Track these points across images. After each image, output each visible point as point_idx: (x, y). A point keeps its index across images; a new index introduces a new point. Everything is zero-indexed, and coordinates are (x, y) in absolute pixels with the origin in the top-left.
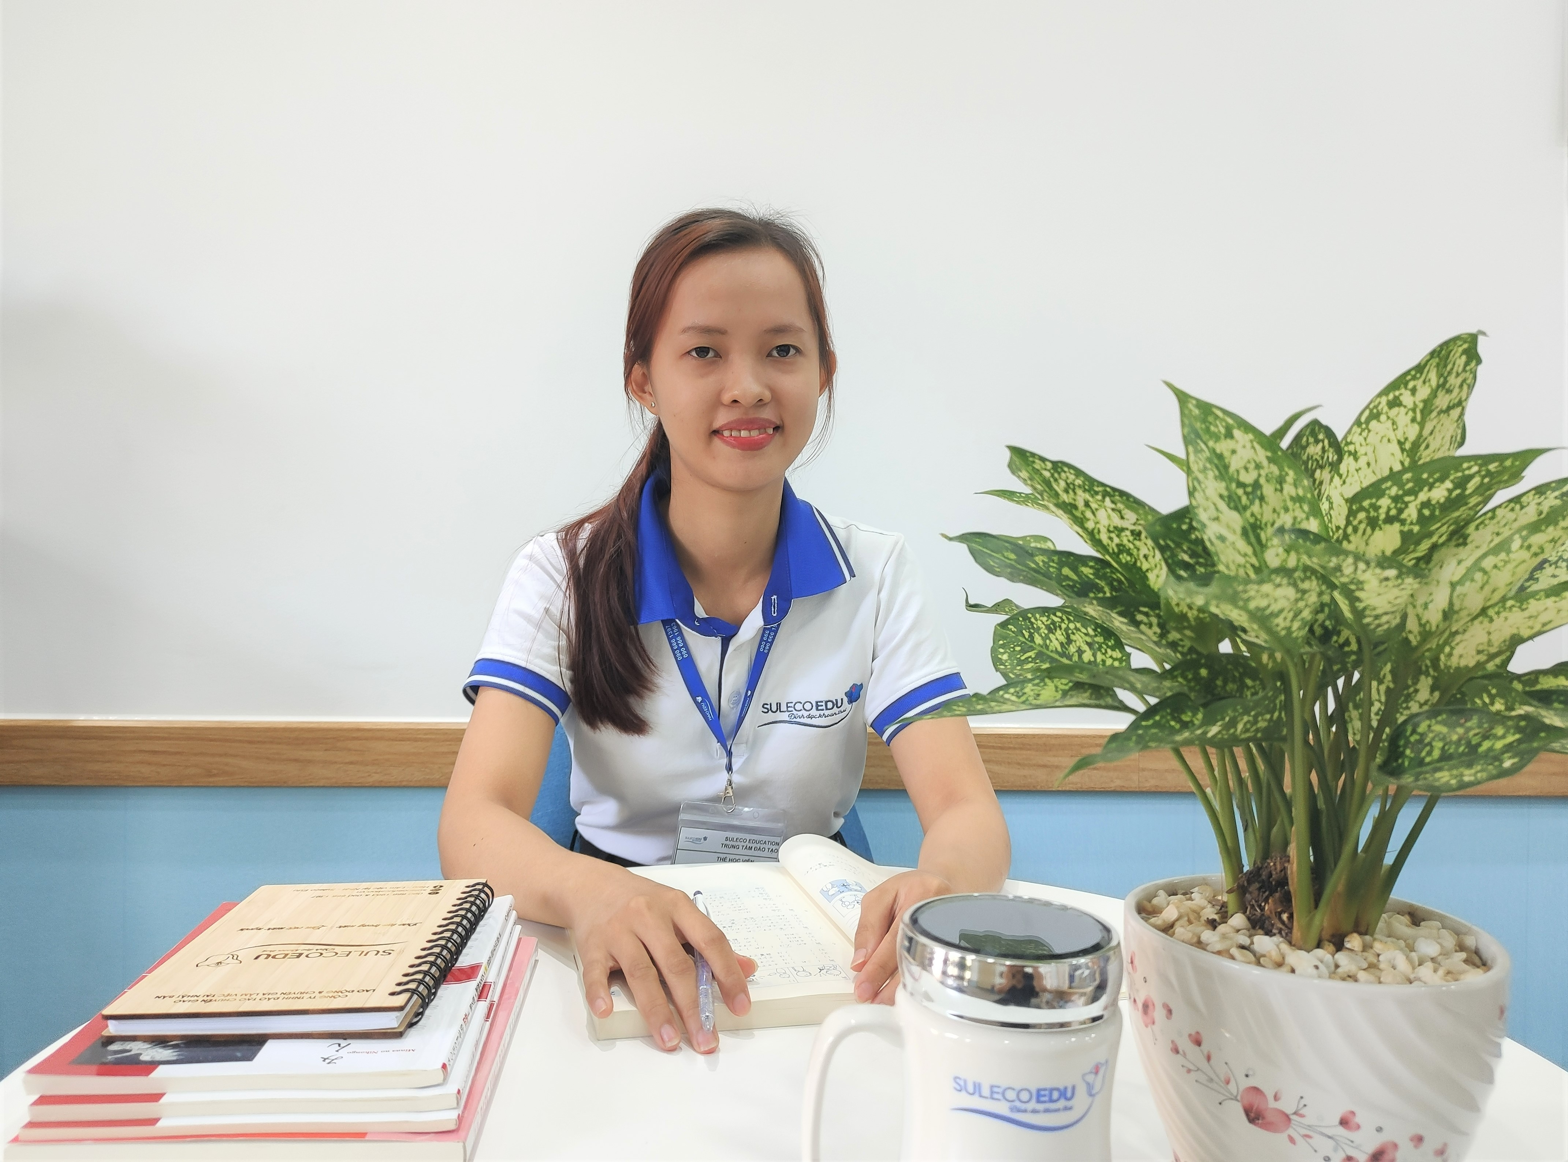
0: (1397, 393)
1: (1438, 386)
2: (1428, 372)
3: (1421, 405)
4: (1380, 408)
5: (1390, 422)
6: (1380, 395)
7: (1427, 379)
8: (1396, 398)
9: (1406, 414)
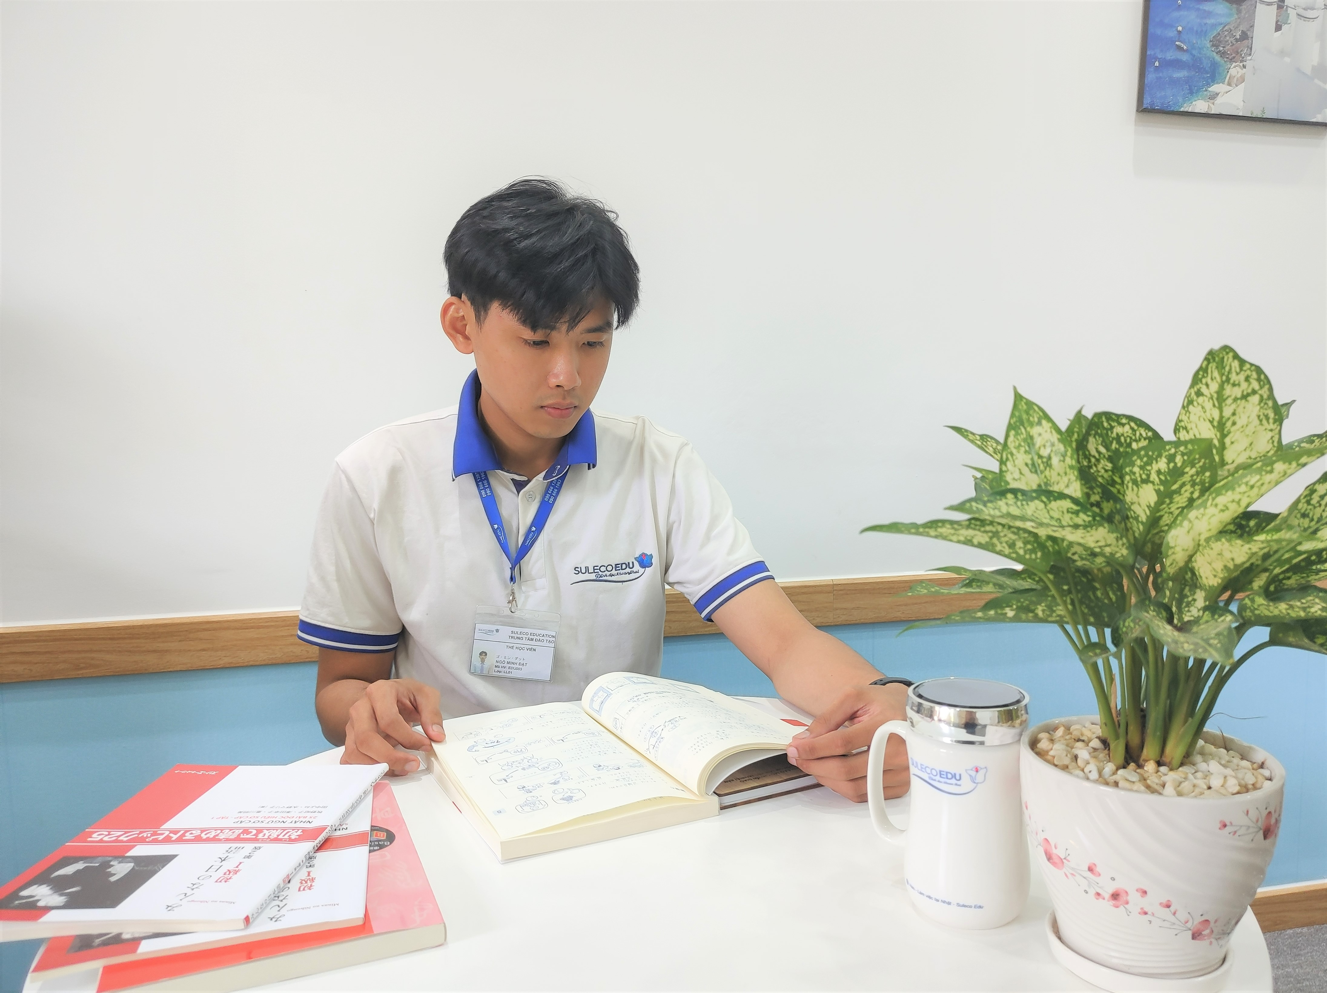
0: (1198, 387)
1: (1223, 383)
2: (1212, 372)
3: (1215, 396)
4: (1192, 396)
5: (1200, 407)
6: (1190, 388)
7: (1213, 378)
8: (1199, 390)
9: (1209, 401)
